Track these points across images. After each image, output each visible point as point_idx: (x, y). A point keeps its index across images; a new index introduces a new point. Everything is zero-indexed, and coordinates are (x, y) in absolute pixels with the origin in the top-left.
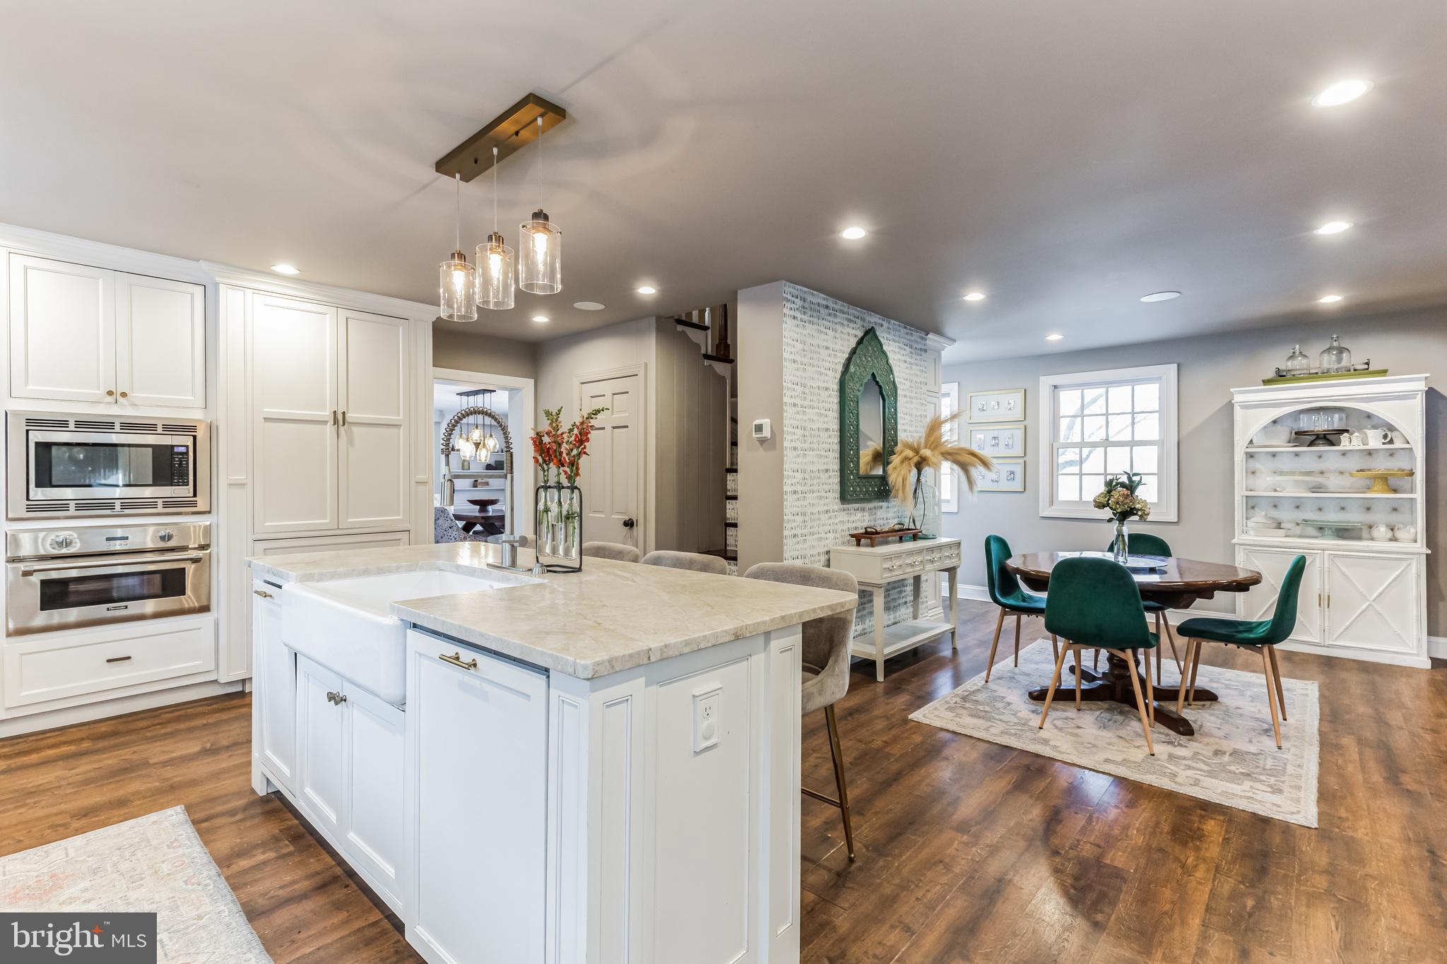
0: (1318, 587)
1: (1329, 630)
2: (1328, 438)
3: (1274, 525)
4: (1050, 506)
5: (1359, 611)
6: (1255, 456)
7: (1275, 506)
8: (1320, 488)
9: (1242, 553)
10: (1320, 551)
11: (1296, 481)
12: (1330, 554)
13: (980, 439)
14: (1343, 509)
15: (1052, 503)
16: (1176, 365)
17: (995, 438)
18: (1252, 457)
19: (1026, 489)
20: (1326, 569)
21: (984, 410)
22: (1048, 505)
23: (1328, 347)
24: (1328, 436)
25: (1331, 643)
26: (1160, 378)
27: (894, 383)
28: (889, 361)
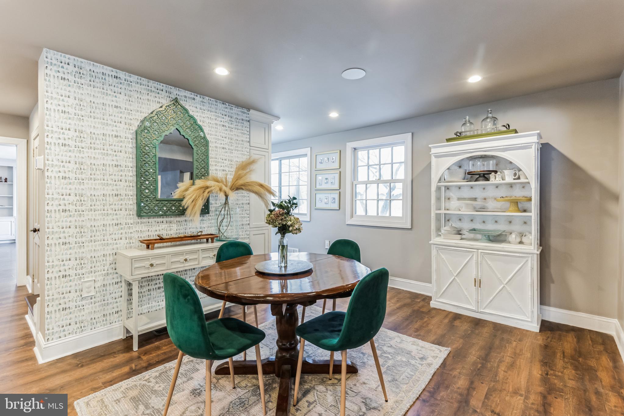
0: (475, 273)
1: (481, 302)
2: (485, 176)
3: (455, 232)
4: (351, 218)
5: (498, 290)
6: (450, 188)
7: (460, 220)
8: (484, 209)
9: (435, 250)
10: (476, 250)
11: (467, 204)
12: (481, 252)
13: (320, 179)
14: (496, 222)
15: (352, 216)
16: (411, 134)
17: (326, 179)
18: (448, 189)
19: (341, 208)
20: (479, 262)
21: (321, 163)
22: (350, 218)
23: (486, 117)
24: (485, 175)
25: (482, 310)
26: (404, 142)
27: (204, 138)
28: (199, 122)
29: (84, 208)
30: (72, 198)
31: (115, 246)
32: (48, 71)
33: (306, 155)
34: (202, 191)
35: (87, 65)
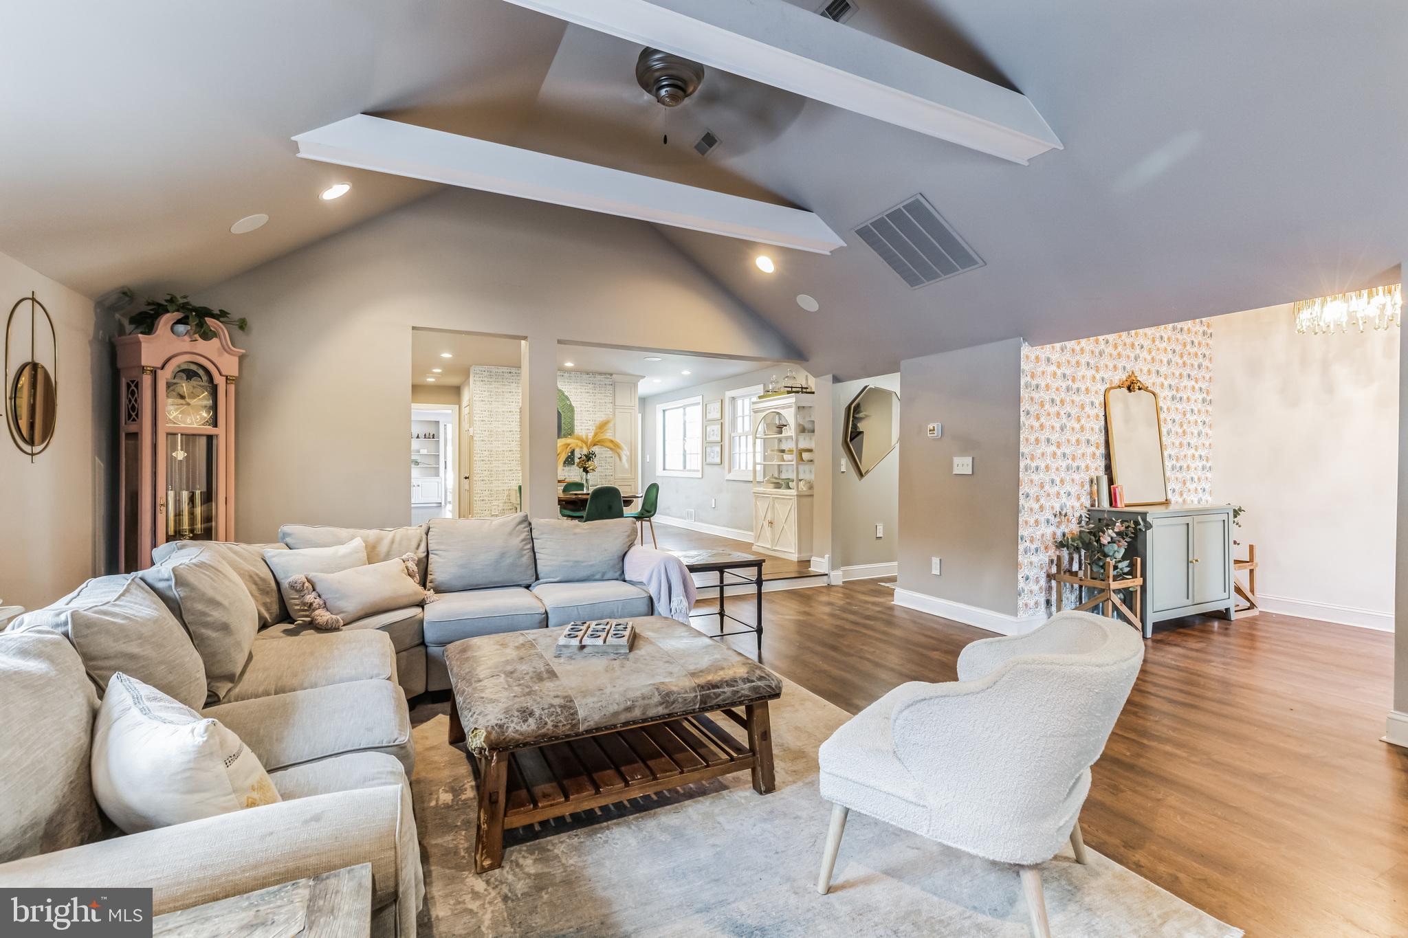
0: (769, 516)
1: (774, 541)
10: (771, 496)
13: (709, 431)
15: (730, 471)
19: (722, 463)
20: (773, 506)
21: (710, 412)
22: (728, 472)
25: (774, 548)
27: (571, 405)
28: (566, 394)
29: (492, 459)
30: (487, 453)
31: (510, 485)
32: (475, 378)
33: (698, 404)
34: (566, 446)
35: (494, 369)
